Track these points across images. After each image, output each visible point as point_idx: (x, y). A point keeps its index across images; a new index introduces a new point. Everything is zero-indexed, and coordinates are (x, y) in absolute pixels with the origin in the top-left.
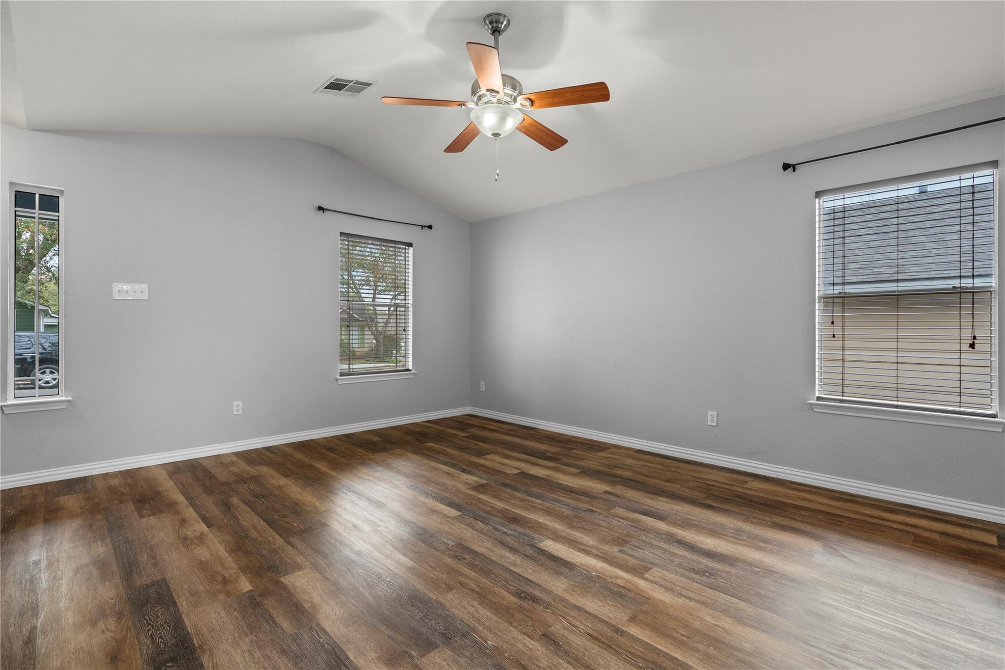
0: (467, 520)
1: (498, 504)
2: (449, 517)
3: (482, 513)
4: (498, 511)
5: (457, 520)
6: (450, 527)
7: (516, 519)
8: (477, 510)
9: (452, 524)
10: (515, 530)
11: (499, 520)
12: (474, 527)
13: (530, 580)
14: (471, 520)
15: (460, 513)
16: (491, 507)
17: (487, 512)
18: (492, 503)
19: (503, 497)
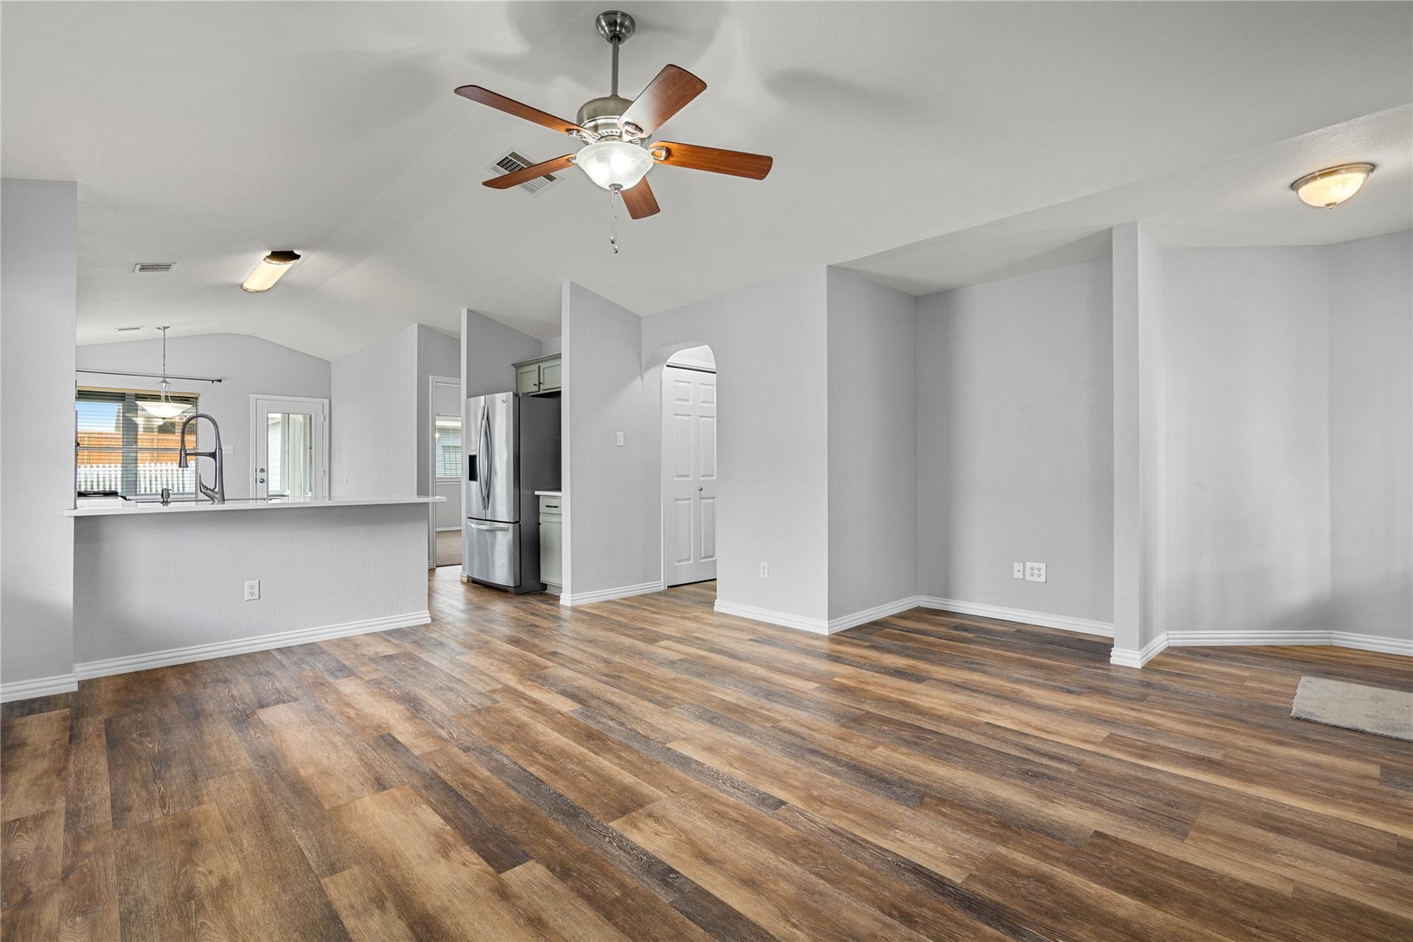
0: (658, 735)
1: (605, 763)
2: (683, 739)
3: (636, 746)
4: (610, 750)
5: (672, 736)
6: (681, 727)
7: (589, 737)
8: (642, 751)
9: (678, 730)
10: (599, 722)
11: (614, 736)
12: (650, 727)
13: (605, 683)
14: (652, 735)
15: (669, 745)
16: (619, 757)
17: (627, 748)
18: (616, 764)
19: (591, 777)
